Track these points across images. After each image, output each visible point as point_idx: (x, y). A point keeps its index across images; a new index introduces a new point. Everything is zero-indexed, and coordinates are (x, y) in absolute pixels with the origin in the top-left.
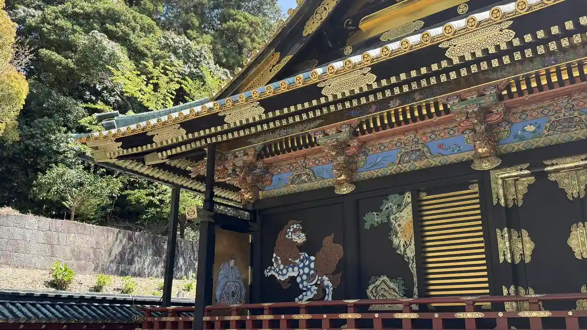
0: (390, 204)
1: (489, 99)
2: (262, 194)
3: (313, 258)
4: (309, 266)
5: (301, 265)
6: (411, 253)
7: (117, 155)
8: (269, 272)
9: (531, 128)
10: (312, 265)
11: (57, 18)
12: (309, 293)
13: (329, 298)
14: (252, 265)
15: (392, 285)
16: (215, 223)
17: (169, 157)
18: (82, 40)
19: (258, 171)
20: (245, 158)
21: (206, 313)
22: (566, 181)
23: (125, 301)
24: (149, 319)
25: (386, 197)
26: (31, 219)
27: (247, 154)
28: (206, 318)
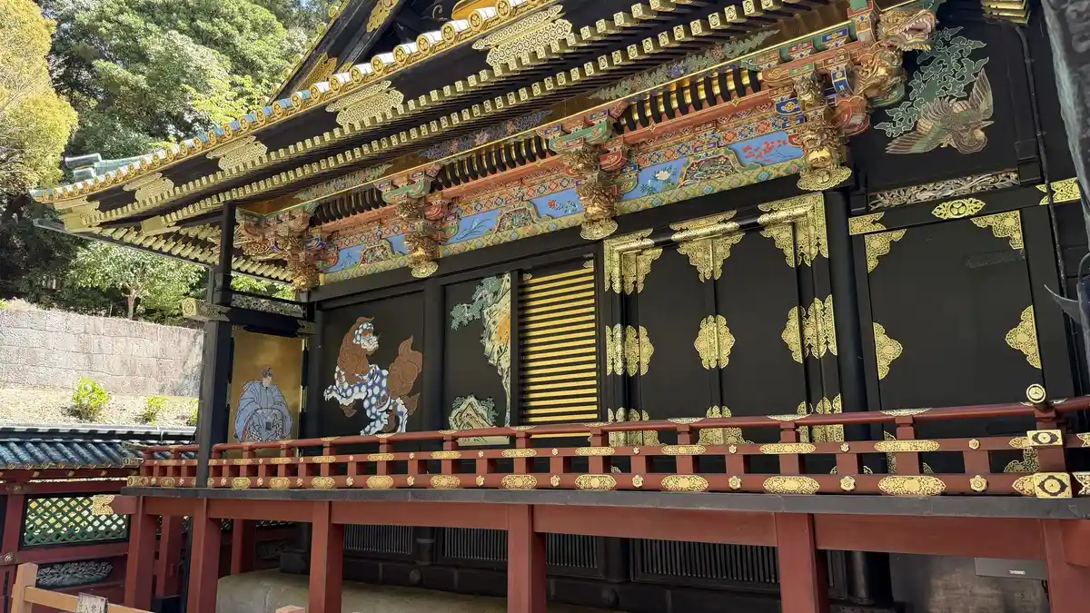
0: (483, 292)
1: (599, 131)
2: (325, 279)
3: (385, 372)
4: (379, 384)
5: (370, 384)
6: (505, 363)
7: (99, 221)
8: (330, 393)
9: (664, 175)
10: (384, 383)
11: (121, 12)
12: (378, 422)
13: (402, 429)
14: (305, 384)
15: (481, 410)
16: (232, 323)
17: (178, 223)
18: (155, 45)
19: (314, 243)
20: (292, 223)
21: (213, 454)
22: (700, 255)
23: (146, 437)
24: (148, 463)
25: (478, 280)
26: (56, 316)
27: (294, 218)
28: (213, 462)
